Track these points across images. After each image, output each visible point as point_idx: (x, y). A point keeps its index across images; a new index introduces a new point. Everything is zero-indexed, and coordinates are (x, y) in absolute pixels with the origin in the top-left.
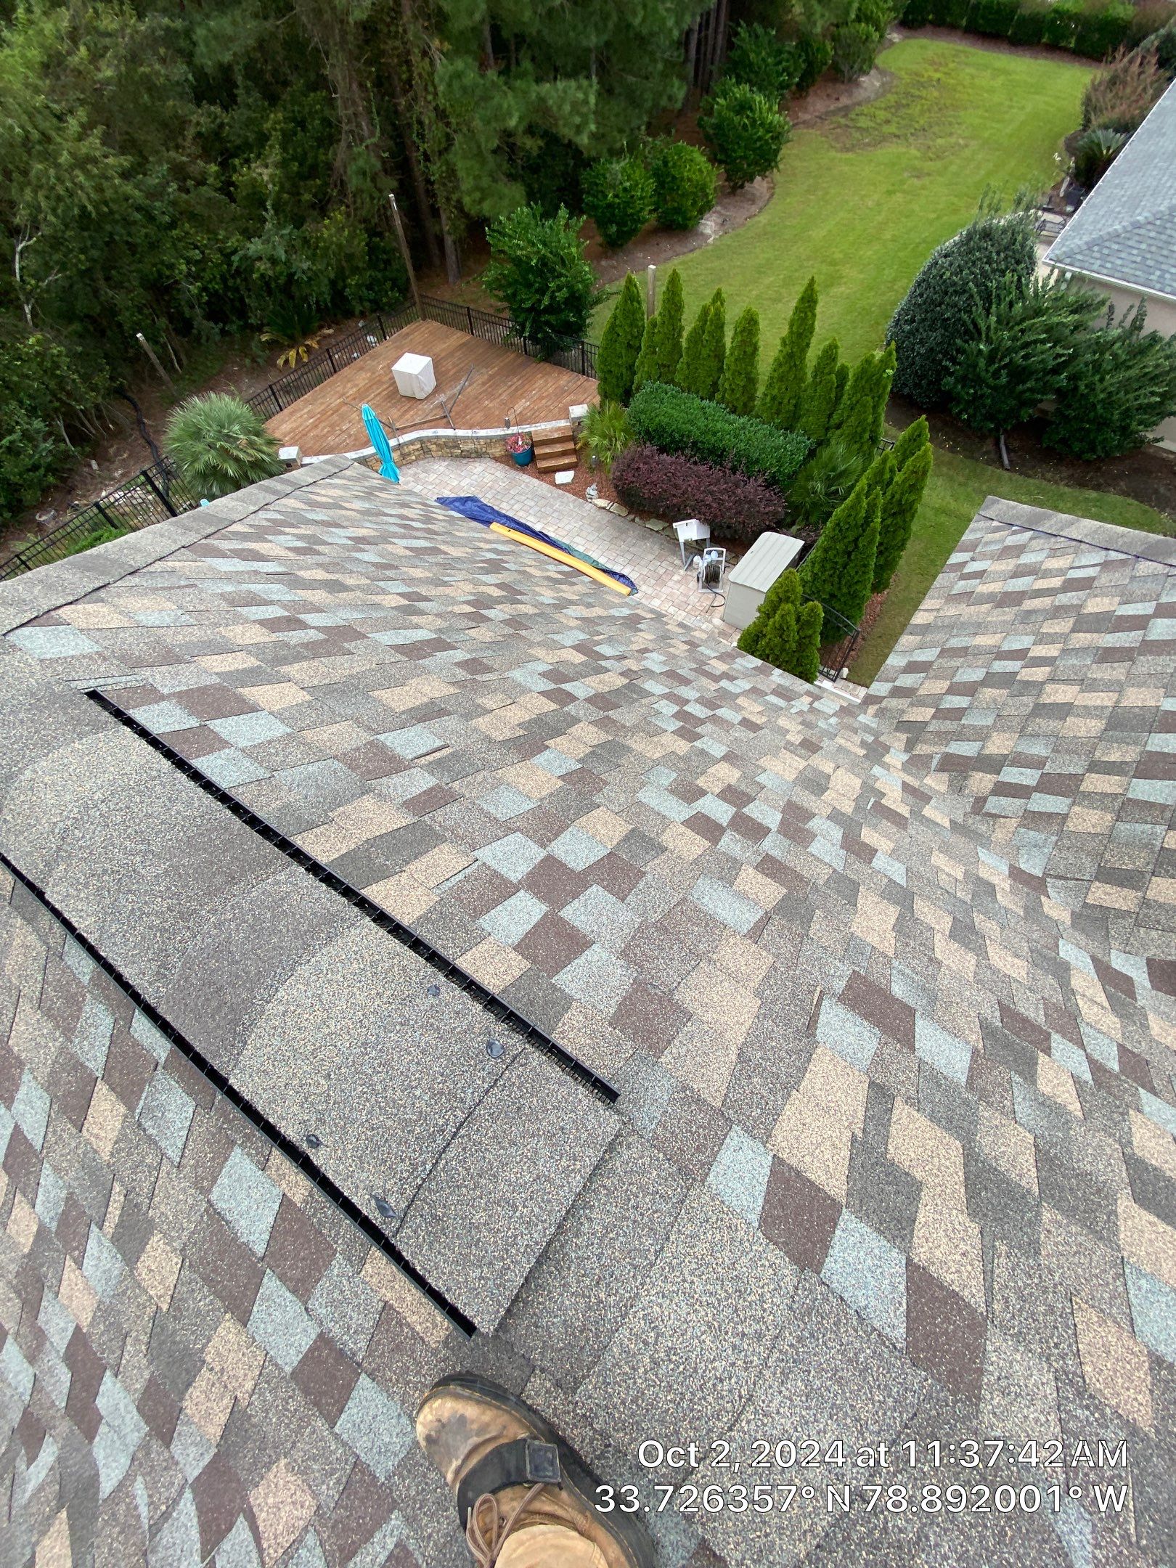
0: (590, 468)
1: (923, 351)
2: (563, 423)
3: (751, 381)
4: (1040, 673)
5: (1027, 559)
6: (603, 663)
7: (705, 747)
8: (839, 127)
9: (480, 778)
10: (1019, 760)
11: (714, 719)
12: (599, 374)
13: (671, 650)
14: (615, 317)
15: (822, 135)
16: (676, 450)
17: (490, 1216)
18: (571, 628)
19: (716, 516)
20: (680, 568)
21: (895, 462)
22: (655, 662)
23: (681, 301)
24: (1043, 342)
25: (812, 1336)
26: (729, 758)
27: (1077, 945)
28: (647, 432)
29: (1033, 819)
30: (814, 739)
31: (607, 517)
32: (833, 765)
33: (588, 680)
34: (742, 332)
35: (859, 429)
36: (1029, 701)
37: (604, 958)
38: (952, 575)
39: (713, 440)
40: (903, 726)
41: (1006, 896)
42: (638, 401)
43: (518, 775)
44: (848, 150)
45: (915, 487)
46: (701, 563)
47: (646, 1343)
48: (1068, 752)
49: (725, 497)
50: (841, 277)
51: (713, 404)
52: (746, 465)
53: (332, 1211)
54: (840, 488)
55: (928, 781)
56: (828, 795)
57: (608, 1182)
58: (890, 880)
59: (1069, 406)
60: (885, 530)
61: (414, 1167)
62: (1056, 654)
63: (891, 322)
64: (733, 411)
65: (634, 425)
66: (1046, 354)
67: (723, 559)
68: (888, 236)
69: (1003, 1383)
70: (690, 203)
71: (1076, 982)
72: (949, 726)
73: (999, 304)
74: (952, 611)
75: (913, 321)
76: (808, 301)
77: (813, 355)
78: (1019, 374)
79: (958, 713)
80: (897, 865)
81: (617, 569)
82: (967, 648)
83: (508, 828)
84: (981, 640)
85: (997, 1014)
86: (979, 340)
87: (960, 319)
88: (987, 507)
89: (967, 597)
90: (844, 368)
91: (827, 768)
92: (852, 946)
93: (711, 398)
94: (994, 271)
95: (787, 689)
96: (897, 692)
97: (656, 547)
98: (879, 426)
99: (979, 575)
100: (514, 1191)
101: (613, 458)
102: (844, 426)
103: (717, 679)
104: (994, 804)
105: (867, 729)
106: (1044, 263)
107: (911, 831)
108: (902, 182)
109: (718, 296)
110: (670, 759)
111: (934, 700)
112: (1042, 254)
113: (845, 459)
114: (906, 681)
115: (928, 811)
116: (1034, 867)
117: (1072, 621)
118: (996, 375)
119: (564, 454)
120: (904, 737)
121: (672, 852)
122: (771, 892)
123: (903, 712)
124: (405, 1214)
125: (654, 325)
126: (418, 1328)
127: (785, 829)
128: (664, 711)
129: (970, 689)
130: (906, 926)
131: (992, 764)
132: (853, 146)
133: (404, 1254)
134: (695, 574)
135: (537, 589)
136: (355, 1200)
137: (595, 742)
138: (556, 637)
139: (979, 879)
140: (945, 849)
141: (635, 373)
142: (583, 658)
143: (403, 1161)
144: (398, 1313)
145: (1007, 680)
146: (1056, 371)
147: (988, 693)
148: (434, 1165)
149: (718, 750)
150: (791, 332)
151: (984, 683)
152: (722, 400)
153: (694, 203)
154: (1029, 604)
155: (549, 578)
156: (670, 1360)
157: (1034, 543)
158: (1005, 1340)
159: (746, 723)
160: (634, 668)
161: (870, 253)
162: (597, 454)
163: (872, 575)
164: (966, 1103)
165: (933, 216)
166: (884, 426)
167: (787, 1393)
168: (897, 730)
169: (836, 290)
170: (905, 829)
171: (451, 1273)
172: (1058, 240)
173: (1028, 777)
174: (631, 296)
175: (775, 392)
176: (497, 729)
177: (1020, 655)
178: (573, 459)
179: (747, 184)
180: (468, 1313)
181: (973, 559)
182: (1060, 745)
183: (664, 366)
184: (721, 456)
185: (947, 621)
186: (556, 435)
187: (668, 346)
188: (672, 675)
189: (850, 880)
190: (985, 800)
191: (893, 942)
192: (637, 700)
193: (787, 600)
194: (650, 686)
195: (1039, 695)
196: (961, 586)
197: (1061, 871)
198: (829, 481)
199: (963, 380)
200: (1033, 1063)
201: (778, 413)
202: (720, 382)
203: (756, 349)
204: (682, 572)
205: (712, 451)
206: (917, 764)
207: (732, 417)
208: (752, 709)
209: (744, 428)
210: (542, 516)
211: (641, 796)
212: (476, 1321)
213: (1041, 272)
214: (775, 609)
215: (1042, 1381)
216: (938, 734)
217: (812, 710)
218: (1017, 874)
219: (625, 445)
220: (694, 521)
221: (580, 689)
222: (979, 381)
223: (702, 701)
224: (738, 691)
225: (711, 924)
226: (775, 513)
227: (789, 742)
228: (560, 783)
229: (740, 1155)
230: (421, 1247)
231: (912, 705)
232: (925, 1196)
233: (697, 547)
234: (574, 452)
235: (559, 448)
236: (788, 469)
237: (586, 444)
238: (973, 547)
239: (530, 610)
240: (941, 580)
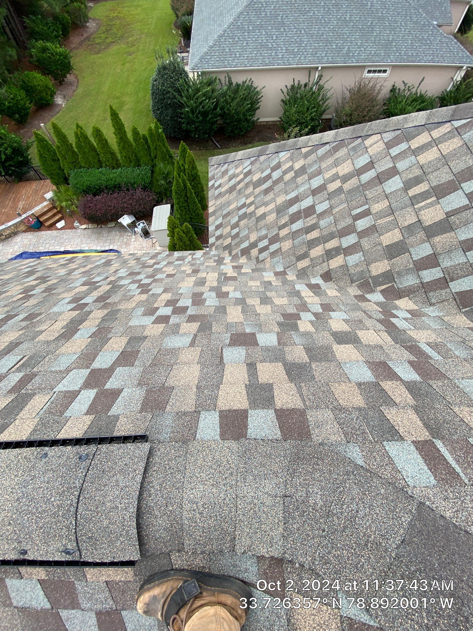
0: (69, 215)
1: (169, 118)
2: (45, 203)
3: (113, 154)
4: (252, 208)
5: (230, 173)
6: (98, 284)
7: (154, 292)
8: (89, 46)
9: (47, 359)
10: (260, 239)
11: (155, 281)
12: (48, 177)
13: (129, 265)
14: (40, 151)
15: (84, 50)
16: (101, 192)
17: (109, 519)
18: (78, 279)
19: (132, 210)
20: (132, 236)
21: (182, 161)
22: (123, 273)
23: (63, 133)
24: (205, 100)
25: (249, 459)
26: (165, 291)
27: (300, 284)
28: (84, 191)
29: (273, 254)
30: (197, 268)
31: (90, 231)
32: (206, 273)
33: (92, 295)
34: (96, 136)
35: (163, 155)
36: (254, 219)
37: (130, 391)
38: (212, 190)
39: (113, 182)
40: (225, 248)
41: (275, 282)
42: (71, 180)
43: (67, 347)
44: (98, 53)
45: (194, 168)
46: (138, 229)
47: (194, 510)
48: (271, 228)
49: (131, 201)
50: (124, 102)
51: (104, 169)
52: (131, 186)
53: (59, 570)
54: (170, 179)
55: (241, 261)
56: (207, 284)
57: (155, 468)
58: (236, 298)
59: (226, 119)
60: (194, 187)
61: (68, 527)
62: (253, 199)
63: (152, 112)
64: (114, 168)
65: (77, 191)
66: (209, 104)
67: (146, 224)
68: (132, 81)
69: (317, 424)
70: (44, 94)
71: (303, 294)
72: (237, 240)
73: (184, 92)
74: (218, 202)
75: (159, 109)
76: (115, 116)
77: (130, 135)
78: (205, 114)
79: (237, 235)
80: (237, 293)
81: (107, 249)
82: (229, 212)
83: (68, 371)
84: (232, 207)
85: (282, 318)
86: (185, 107)
87: (174, 102)
88: (210, 162)
89: (220, 195)
90: (144, 135)
91: (204, 275)
92: (228, 326)
93: (101, 167)
94: (175, 80)
95: (181, 257)
96: (218, 238)
97: (117, 232)
98: (169, 151)
99: (220, 186)
100: (114, 502)
101: (77, 207)
102: (157, 156)
103: (151, 266)
104: (262, 256)
105: (214, 256)
106: (190, 72)
107: (239, 280)
108: (125, 59)
109: (78, 126)
110: (140, 304)
111: (229, 235)
112: (187, 69)
113: (165, 168)
114: (218, 233)
115: (243, 271)
116: (280, 269)
117: (252, 187)
118: (197, 117)
119: (54, 215)
120: (227, 252)
121: (150, 336)
122: (195, 326)
123: (222, 244)
124: (78, 547)
125: (59, 147)
126: (123, 579)
127: (194, 303)
128: (132, 288)
129: (236, 225)
130: (246, 309)
131: (254, 245)
132: (99, 51)
133: (89, 561)
134: (139, 235)
135: (56, 272)
136: (56, 559)
137: (103, 315)
138: (71, 286)
139: (265, 282)
140: (252, 279)
141: (63, 170)
142: (87, 287)
143: (62, 529)
144: (112, 581)
145: (245, 215)
146: (215, 108)
147: (242, 223)
148: (76, 520)
149: (159, 291)
150: (116, 129)
151: (239, 220)
152: (106, 165)
153: (47, 94)
154: (238, 188)
155: (61, 265)
156: (205, 508)
157: (229, 167)
158: (313, 411)
159: (169, 276)
160: (113, 279)
161: (129, 89)
162: (69, 209)
163: (199, 205)
164: (280, 350)
165: (144, 68)
166: (172, 151)
167: (248, 484)
168: (224, 250)
169: (125, 108)
170: (237, 280)
171: (110, 551)
172: (189, 61)
173: (265, 243)
174: (41, 140)
175: (124, 154)
176: (50, 336)
177: (244, 205)
178: (60, 215)
179: (65, 79)
180: (126, 559)
181: (215, 181)
182: (268, 227)
183: (74, 162)
184: (120, 187)
185: (219, 206)
186: (46, 209)
187: (70, 153)
188: (132, 274)
189: (222, 306)
190: (258, 257)
191: (242, 317)
192: (118, 290)
193: (175, 227)
194: (122, 282)
195: (255, 215)
196: (217, 192)
197: (288, 265)
198: (165, 178)
199: (188, 123)
200: (296, 325)
201: (131, 162)
202: (101, 159)
203: (106, 141)
204: (134, 237)
205: (115, 187)
206: (235, 258)
207: (115, 171)
208: (170, 270)
209: (122, 173)
210: (61, 245)
211: (131, 324)
212: (131, 559)
213: (191, 75)
214: (173, 233)
215: (328, 415)
216: (235, 244)
217: (193, 259)
218: (277, 274)
219: (78, 200)
220: (125, 216)
221: (89, 300)
222: (193, 122)
223: (148, 277)
224: (162, 266)
225: (174, 352)
226: (154, 199)
227: (187, 274)
228: (90, 339)
229: (207, 420)
230: (93, 553)
231: (224, 240)
232: (275, 387)
233: (133, 225)
234: (58, 212)
235: (50, 214)
236: (148, 181)
237: (62, 207)
238: (213, 177)
239: (55, 281)
240: (210, 193)
